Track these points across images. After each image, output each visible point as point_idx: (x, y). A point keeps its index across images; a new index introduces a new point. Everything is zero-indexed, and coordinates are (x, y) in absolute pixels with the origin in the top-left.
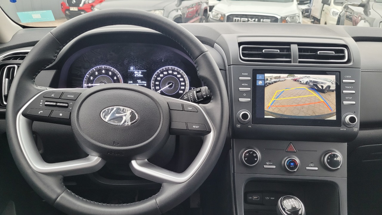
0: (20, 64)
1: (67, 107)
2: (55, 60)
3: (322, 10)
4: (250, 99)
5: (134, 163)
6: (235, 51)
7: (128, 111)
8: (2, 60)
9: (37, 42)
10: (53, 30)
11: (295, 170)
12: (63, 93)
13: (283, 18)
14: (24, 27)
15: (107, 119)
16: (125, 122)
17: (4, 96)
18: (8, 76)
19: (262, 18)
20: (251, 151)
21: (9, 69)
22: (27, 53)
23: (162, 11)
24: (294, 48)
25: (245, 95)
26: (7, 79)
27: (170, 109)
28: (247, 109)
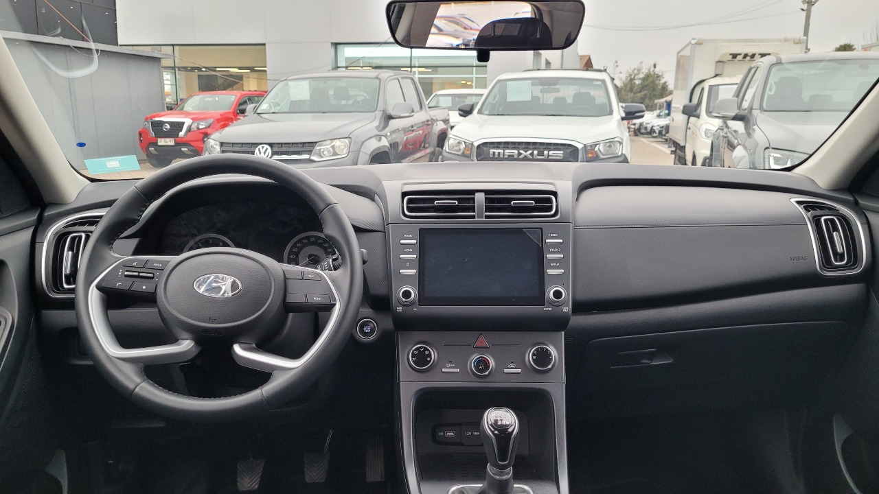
0: (92, 232)
1: (152, 278)
2: (139, 220)
3: (687, 128)
4: (415, 271)
5: (237, 349)
6: (395, 203)
7: (230, 280)
8: (64, 227)
9: (115, 201)
10: (139, 183)
11: (487, 373)
12: (147, 261)
13: (589, 148)
14: (93, 180)
15: (202, 290)
16: (224, 293)
17: (65, 275)
18: (71, 248)
19: (546, 149)
20: (422, 347)
21: (73, 239)
22: (101, 217)
23: (346, 140)
24: (480, 197)
25: (408, 264)
26: (70, 253)
27: (286, 279)
28: (412, 285)
